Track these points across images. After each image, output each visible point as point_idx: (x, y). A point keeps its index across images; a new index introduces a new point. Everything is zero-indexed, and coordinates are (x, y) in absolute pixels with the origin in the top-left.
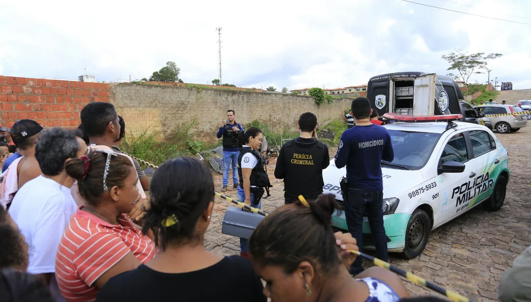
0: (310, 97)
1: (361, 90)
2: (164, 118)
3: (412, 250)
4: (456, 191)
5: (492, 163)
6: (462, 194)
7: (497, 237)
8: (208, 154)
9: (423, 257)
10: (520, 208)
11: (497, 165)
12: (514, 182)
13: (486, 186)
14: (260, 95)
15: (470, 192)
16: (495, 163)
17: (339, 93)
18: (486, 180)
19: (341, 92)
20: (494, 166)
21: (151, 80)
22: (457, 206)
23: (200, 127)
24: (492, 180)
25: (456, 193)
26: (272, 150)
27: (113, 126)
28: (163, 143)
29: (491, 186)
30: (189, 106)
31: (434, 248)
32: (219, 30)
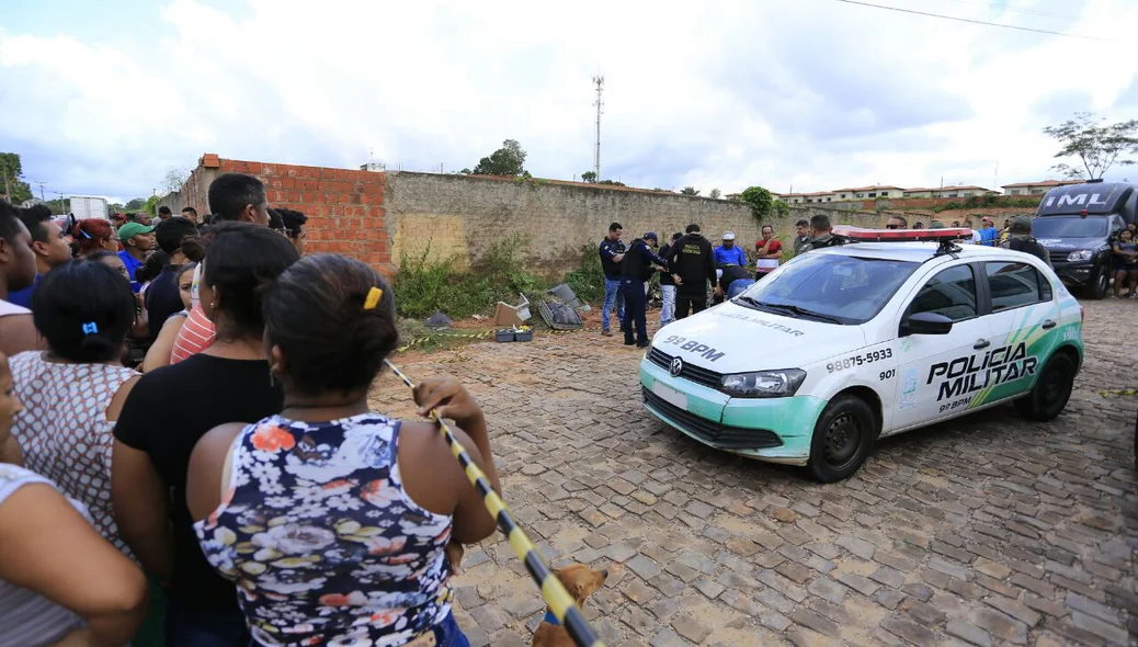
0: (743, 204)
1: (866, 196)
2: (471, 232)
3: (831, 467)
4: (937, 370)
5: (1035, 327)
6: (954, 379)
7: (1019, 464)
8: (540, 296)
9: (852, 483)
10: (1102, 420)
11: (1048, 331)
12: (1117, 375)
13: (1016, 369)
14: (646, 198)
15: (974, 376)
16: (1044, 327)
17: (820, 201)
18: (1018, 358)
19: (824, 200)
20: (1040, 332)
21: (476, 172)
22: (939, 398)
23: (534, 252)
24: (1034, 360)
25: (938, 374)
26: (657, 296)
27: (253, 212)
28: (469, 275)
29: (1031, 372)
30: (515, 213)
31: (883, 470)
32: (599, 82)
